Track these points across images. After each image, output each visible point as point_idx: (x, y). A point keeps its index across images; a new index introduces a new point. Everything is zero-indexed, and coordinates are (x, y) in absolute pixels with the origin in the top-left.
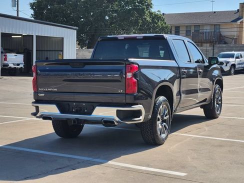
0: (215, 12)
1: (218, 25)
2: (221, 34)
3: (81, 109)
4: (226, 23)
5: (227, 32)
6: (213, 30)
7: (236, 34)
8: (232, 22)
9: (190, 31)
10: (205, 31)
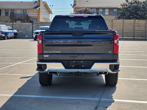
0: (22, 2)
1: (25, 10)
2: (28, 16)
3: (79, 66)
4: (30, 9)
5: (31, 14)
6: (23, 13)
7: (36, 15)
8: (34, 8)
9: (8, 13)
10: (17, 13)
